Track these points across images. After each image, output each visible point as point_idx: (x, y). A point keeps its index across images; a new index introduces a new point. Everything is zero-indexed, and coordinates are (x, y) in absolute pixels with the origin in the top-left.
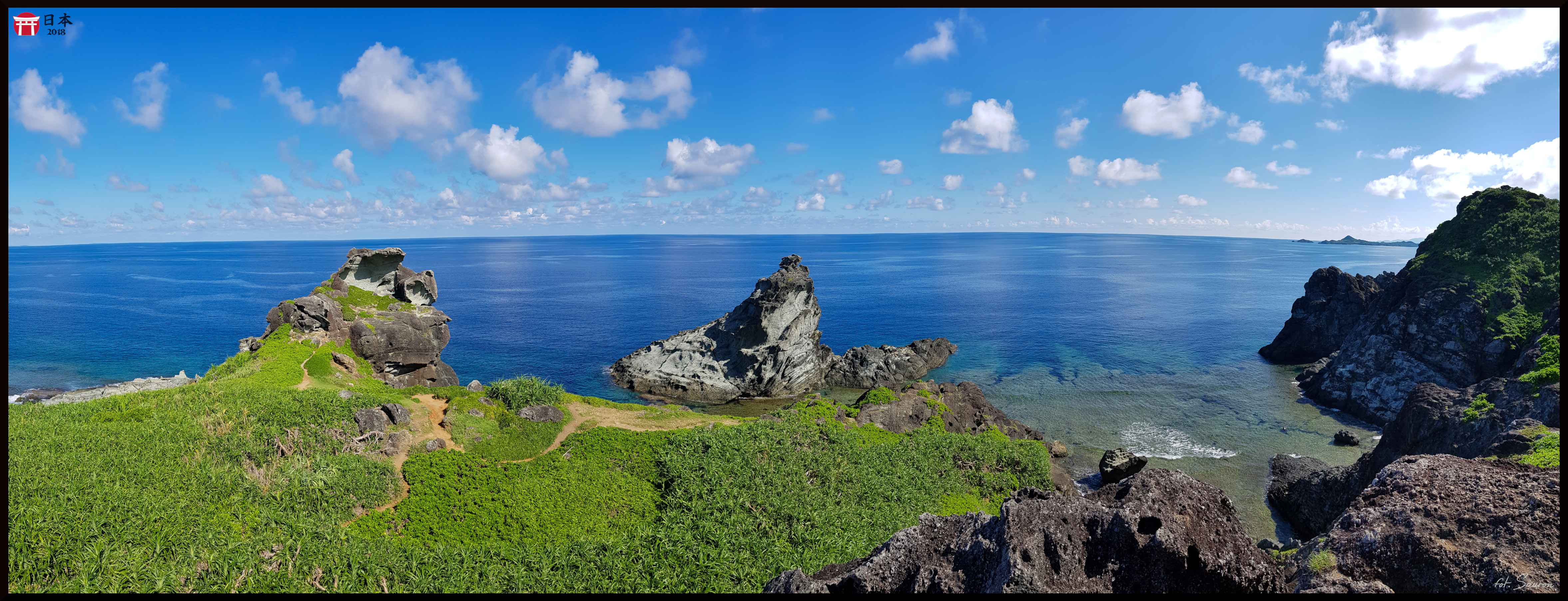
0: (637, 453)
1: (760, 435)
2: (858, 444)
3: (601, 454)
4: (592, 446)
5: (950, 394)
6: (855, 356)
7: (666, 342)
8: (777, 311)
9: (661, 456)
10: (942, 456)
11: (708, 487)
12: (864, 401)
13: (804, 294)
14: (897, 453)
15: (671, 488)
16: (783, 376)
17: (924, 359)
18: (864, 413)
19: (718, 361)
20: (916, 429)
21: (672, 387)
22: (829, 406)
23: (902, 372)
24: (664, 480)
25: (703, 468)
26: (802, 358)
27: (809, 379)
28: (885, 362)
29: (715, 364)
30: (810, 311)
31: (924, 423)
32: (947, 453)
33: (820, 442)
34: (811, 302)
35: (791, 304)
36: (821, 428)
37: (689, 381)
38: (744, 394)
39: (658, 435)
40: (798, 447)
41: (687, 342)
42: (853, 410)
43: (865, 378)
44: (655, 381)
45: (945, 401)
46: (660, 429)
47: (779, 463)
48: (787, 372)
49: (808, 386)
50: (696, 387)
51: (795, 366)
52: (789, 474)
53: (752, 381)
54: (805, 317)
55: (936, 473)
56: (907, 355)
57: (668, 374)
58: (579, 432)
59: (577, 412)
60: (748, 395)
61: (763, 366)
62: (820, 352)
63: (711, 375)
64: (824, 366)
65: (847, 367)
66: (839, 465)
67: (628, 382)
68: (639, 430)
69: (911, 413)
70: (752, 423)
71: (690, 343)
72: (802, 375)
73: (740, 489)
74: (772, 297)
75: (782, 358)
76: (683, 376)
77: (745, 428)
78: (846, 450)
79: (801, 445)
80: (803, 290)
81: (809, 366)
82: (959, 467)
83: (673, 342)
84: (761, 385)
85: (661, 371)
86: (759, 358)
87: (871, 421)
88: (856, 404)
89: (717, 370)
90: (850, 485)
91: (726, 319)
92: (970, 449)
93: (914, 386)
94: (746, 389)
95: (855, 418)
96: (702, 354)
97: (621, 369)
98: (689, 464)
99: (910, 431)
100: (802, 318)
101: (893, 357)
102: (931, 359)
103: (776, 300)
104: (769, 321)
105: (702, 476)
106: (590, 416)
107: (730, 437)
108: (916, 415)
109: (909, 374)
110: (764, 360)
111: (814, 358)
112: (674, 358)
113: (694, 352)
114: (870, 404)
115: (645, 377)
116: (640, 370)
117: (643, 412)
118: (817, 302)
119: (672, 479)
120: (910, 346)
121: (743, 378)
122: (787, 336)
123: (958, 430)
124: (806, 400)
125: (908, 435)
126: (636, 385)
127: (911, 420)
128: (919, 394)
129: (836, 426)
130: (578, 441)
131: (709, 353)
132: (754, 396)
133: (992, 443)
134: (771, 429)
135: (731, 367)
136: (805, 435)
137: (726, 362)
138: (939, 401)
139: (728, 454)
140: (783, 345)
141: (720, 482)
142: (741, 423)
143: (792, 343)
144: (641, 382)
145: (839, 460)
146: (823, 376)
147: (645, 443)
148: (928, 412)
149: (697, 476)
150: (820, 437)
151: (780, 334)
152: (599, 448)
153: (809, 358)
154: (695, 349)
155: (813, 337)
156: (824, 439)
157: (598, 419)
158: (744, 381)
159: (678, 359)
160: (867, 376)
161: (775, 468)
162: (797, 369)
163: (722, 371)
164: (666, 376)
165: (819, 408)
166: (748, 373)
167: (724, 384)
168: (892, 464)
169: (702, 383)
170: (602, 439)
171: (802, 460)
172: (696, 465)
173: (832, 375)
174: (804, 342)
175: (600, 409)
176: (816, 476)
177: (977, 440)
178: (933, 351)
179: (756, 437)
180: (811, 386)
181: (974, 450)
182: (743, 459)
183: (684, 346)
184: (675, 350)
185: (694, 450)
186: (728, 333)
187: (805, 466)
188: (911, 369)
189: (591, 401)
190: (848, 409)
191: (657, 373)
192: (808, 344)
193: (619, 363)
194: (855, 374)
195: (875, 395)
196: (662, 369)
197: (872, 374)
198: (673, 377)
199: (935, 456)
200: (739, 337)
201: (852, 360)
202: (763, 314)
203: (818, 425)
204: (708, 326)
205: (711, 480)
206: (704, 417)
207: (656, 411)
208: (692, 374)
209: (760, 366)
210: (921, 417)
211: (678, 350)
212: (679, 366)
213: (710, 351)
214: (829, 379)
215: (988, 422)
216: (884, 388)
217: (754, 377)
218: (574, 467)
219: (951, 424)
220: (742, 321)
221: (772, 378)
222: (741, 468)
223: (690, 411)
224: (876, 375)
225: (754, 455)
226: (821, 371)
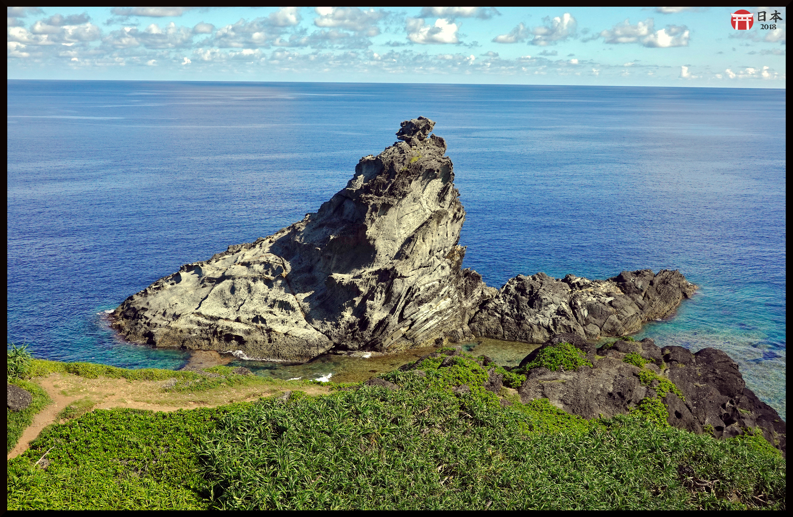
0: (164, 446)
1: (365, 408)
2: (522, 430)
3: (103, 453)
4: (86, 442)
5: (681, 366)
6: (521, 289)
7: (206, 266)
8: (392, 211)
9: (206, 448)
10: (659, 464)
11: (284, 490)
12: (533, 364)
13: (437, 184)
14: (584, 449)
15: (225, 496)
16: (401, 319)
17: (637, 303)
18: (532, 383)
19: (294, 294)
20: (618, 415)
21: (219, 339)
22: (476, 366)
23: (598, 321)
24: (212, 484)
25: (275, 462)
26: (432, 290)
27: (443, 325)
28: (570, 304)
29: (290, 298)
30: (446, 213)
31: (632, 407)
32: (669, 460)
33: (460, 422)
34: (449, 197)
35: (415, 200)
36: (463, 400)
37: (247, 328)
38: (338, 347)
39: (199, 415)
40: (426, 429)
41: (243, 264)
42: (514, 376)
43: (535, 327)
44: (190, 331)
45: (672, 376)
46: (202, 406)
47: (396, 453)
48: (407, 312)
49: (441, 335)
50: (259, 337)
51: (421, 303)
52: (411, 470)
53: (351, 325)
54: (438, 222)
55: (648, 489)
56: (608, 295)
57: (212, 318)
58: (62, 422)
59: (57, 390)
60: (345, 348)
61: (369, 302)
62: (462, 281)
63: (283, 317)
64: (468, 304)
65: (506, 308)
66: (489, 460)
67: (145, 335)
68: (166, 410)
69: (611, 389)
70: (351, 392)
71: (247, 265)
72: (432, 318)
73: (335, 492)
74: (385, 187)
75: (399, 289)
76: (238, 320)
77: (340, 399)
78: (502, 437)
79: (429, 426)
80: (435, 177)
81: (444, 304)
82: (688, 485)
83: (219, 264)
84: (365, 333)
85: (199, 314)
86: (362, 289)
87: (544, 395)
88: (520, 367)
89: (293, 309)
90: (506, 491)
91: (307, 225)
92: (709, 460)
93: (619, 346)
94: (341, 339)
95: (518, 389)
96: (269, 283)
97: (132, 314)
98: (252, 456)
99: (608, 418)
100: (433, 224)
101: (584, 297)
102: (651, 305)
103: (391, 193)
104: (378, 228)
105: (274, 474)
106: (80, 393)
107: (317, 414)
108: (619, 394)
109: (610, 327)
110: (369, 292)
111: (452, 290)
112: (222, 292)
113: (255, 280)
114: (543, 370)
115: (173, 325)
116: (164, 314)
117: (172, 381)
118: (457, 199)
119: (226, 481)
120: (614, 280)
121: (336, 321)
122: (408, 252)
123: (691, 427)
124: (439, 356)
125: (605, 423)
126: (158, 339)
127: (611, 401)
128: (626, 360)
129: (487, 399)
130: (61, 436)
131: (280, 282)
132: (353, 349)
133: (751, 457)
134: (382, 400)
135: (316, 303)
136: (437, 410)
137: (308, 294)
138: (660, 376)
139: (313, 440)
140: (401, 268)
141: (302, 482)
142: (333, 392)
143: (417, 264)
144: (167, 335)
145: (489, 452)
146: (467, 320)
147: (178, 429)
148: (640, 391)
149: (265, 474)
150: (461, 415)
151: (397, 250)
152: (99, 444)
153: (444, 290)
154: (256, 275)
155: (451, 255)
156: (466, 418)
157: (96, 398)
158: (337, 326)
159: (228, 293)
160: (539, 324)
161: (389, 461)
162: (424, 308)
163: (302, 310)
164: (208, 322)
165: (460, 369)
166: (344, 313)
167: (305, 331)
168: (575, 466)
169: (269, 330)
170: (104, 429)
171: (432, 448)
172: (263, 457)
173: (481, 319)
174: (436, 264)
175: (98, 381)
176: (453, 473)
177: (722, 447)
178: (654, 291)
179: (358, 413)
180: (446, 335)
181: (717, 462)
182: (338, 447)
183: (239, 270)
184: (224, 278)
185: (260, 435)
186: (310, 247)
187: (436, 457)
188: (614, 318)
189: (80, 370)
190: (507, 373)
191: (192, 317)
192: (443, 268)
193: (128, 305)
194: (519, 319)
195: (553, 355)
196: (202, 310)
197: (547, 322)
198: (220, 322)
199: (648, 462)
200: (328, 254)
201: (516, 297)
202: (368, 216)
203: (458, 396)
204: (276, 237)
205: (287, 479)
206: (273, 384)
207: (194, 377)
208: (252, 316)
209: (363, 301)
210: (627, 396)
211: (228, 277)
212: (231, 304)
213: (281, 277)
214: (475, 325)
215: (746, 421)
216: (569, 346)
217: (353, 319)
218: (56, 481)
219: (679, 415)
220: (333, 226)
221: (384, 320)
222: (336, 461)
223: (251, 374)
224: (555, 324)
225: (355, 441)
226: (464, 312)
